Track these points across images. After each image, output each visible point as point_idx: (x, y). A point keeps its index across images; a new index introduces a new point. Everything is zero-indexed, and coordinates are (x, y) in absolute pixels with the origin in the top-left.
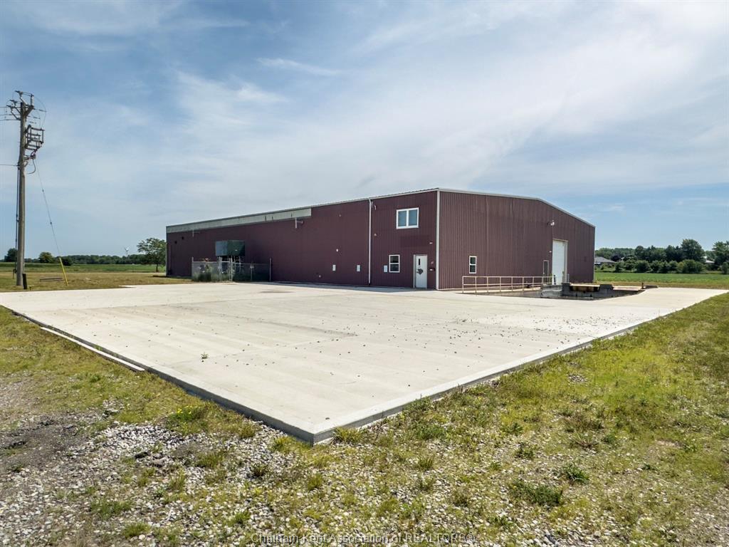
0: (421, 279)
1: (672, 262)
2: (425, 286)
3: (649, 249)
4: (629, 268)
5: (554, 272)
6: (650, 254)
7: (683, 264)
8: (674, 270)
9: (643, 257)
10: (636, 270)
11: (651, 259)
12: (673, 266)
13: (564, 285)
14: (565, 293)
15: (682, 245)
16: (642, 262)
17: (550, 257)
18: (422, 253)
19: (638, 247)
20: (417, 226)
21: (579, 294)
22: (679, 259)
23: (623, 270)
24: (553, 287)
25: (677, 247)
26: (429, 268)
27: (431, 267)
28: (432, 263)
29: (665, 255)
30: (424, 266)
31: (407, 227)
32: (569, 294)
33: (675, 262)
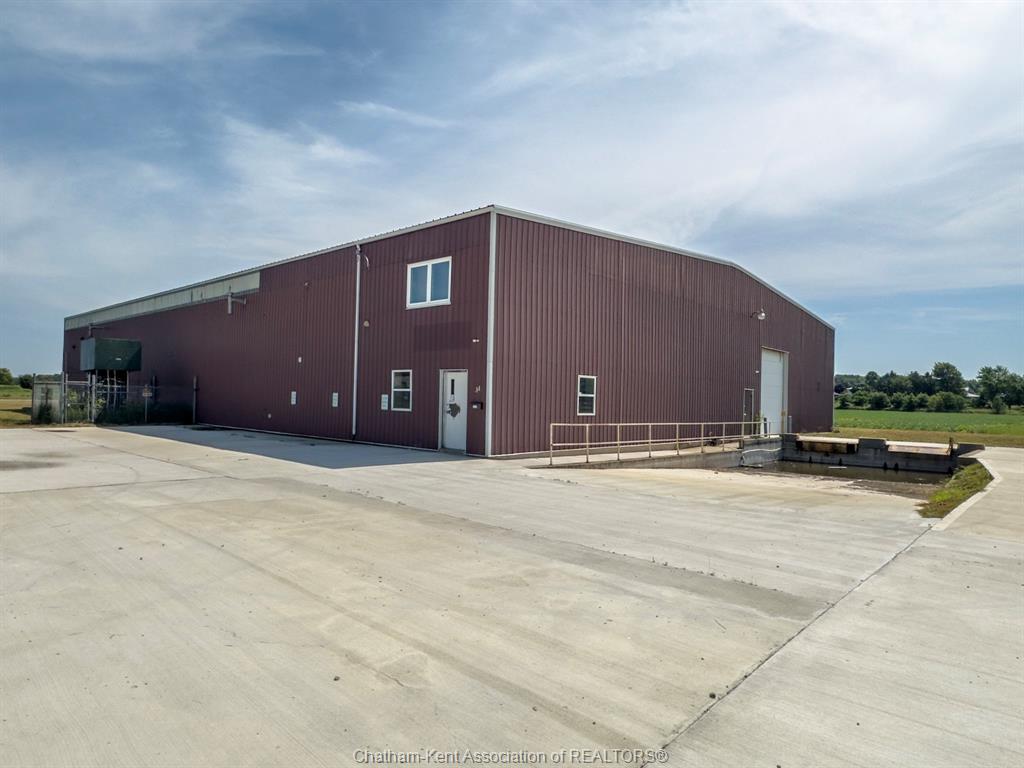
0: (454, 429)
1: (921, 395)
2: (463, 446)
3: (887, 376)
4: (859, 403)
5: (763, 412)
6: (889, 383)
7: (936, 398)
8: (924, 406)
9: (879, 388)
10: (869, 406)
11: (890, 391)
12: (922, 400)
13: (786, 440)
14: (788, 454)
15: (935, 371)
16: (878, 394)
17: (756, 382)
18: (455, 366)
19: (870, 373)
20: (447, 301)
21: (816, 457)
22: (931, 391)
23: (851, 405)
24: (765, 442)
25: (928, 374)
26: (471, 403)
27: (476, 401)
28: (478, 389)
29: (910, 385)
30: (461, 398)
31: (429, 303)
32: (796, 456)
33: (925, 395)
